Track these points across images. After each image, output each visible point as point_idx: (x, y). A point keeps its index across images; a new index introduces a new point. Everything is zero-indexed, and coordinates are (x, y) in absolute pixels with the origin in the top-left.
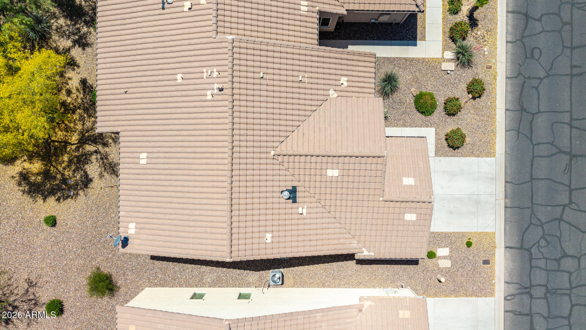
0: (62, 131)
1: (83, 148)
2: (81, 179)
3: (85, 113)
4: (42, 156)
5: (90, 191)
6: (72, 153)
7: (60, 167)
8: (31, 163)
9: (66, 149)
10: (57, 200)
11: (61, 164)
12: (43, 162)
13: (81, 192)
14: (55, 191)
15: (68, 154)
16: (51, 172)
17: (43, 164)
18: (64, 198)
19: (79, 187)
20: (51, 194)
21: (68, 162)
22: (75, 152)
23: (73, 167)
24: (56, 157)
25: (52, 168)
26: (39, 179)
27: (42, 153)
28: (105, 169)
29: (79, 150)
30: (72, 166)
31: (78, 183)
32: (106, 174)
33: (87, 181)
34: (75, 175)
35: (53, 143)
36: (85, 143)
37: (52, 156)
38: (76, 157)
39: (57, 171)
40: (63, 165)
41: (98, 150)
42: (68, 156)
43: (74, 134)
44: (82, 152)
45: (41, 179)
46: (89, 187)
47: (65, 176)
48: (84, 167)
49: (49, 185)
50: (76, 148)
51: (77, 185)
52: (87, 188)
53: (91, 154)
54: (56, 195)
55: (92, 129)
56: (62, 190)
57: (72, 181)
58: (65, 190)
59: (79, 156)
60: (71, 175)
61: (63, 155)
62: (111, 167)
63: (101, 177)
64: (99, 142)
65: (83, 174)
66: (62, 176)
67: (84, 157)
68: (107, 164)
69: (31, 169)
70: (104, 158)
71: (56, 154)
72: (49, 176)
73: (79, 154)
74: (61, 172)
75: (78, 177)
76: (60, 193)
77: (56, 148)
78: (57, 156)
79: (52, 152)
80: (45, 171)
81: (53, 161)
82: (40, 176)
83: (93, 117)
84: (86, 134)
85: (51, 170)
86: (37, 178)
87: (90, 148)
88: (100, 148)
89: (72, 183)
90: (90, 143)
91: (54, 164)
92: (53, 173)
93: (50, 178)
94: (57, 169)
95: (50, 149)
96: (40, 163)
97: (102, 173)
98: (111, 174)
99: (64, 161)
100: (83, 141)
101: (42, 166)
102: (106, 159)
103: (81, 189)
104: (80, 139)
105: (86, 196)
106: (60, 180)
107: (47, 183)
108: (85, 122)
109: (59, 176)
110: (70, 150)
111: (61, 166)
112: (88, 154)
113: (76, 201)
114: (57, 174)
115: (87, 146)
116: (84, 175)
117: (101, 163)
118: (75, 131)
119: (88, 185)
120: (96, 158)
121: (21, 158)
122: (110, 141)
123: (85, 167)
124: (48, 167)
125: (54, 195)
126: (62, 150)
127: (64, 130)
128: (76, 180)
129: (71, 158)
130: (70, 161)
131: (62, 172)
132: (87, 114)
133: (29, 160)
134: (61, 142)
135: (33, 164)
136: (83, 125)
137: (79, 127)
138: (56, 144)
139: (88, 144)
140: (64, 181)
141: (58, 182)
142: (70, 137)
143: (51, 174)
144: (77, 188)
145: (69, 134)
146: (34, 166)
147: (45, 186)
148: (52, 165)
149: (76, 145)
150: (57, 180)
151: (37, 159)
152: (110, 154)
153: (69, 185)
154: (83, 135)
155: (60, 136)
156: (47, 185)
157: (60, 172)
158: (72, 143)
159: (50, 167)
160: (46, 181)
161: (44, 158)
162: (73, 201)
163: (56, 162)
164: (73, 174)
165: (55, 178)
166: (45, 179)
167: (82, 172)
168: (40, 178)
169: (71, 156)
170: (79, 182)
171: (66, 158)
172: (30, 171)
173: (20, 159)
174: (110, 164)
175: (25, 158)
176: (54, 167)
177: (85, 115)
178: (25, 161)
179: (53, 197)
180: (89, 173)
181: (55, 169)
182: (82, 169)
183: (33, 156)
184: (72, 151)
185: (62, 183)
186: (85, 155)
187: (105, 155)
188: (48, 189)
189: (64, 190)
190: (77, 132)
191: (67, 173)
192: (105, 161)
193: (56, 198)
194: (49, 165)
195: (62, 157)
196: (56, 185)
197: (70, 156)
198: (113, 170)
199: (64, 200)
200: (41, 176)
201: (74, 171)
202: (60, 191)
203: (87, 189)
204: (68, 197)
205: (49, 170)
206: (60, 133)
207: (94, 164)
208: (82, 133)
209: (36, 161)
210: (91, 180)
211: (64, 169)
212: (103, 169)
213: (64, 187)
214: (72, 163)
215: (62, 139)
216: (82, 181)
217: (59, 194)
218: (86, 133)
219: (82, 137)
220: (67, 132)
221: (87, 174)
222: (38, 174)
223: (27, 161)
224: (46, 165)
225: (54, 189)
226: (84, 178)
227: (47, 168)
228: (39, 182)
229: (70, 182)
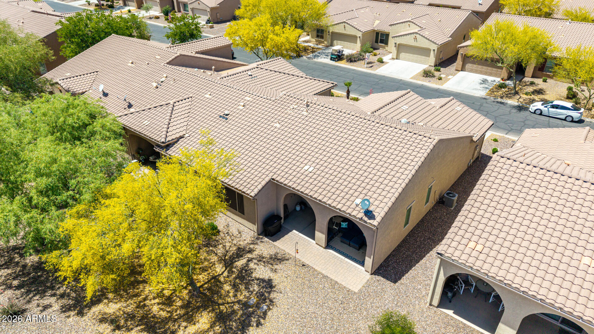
0: (201, 274)
1: (235, 267)
2: (260, 287)
3: (209, 247)
4: (202, 306)
5: (280, 287)
6: (229, 280)
7: (229, 299)
8: (194, 324)
9: (220, 282)
10: (257, 326)
11: (227, 296)
12: (208, 310)
13: (272, 296)
14: (247, 322)
15: (225, 283)
16: (225, 311)
17: (209, 312)
18: (262, 318)
19: (266, 295)
20: (245, 328)
21: (233, 288)
22: (231, 276)
23: (242, 287)
24: (217, 294)
25: (222, 307)
26: (218, 330)
27: (199, 303)
28: (272, 264)
29: (233, 272)
30: (239, 288)
31: (262, 292)
32: (276, 267)
33: (269, 285)
34: (251, 289)
35: (203, 288)
36: (232, 263)
37: (213, 297)
38: (236, 278)
39: (230, 305)
40: (231, 294)
41: (249, 258)
42: (227, 284)
43: (215, 267)
44: (238, 270)
45: (220, 327)
46: (276, 285)
47: (242, 301)
48: (251, 277)
49: (234, 323)
50: (229, 273)
51: (263, 295)
52: (274, 287)
53: (247, 265)
54: (252, 323)
55: (227, 252)
56: (253, 314)
57: (253, 299)
58: (256, 311)
59: (238, 275)
60: (247, 294)
61: (221, 288)
62: (274, 259)
63: (276, 272)
64: (244, 254)
65: (258, 282)
66: (239, 303)
67: (244, 271)
68: (269, 260)
69: (200, 328)
70: (261, 259)
71: (214, 292)
72: (226, 316)
73: (237, 274)
74: (235, 302)
75: (256, 288)
76: (254, 318)
77: (209, 289)
78: (217, 292)
79: (209, 294)
80: (217, 317)
81: (218, 300)
82: (217, 326)
83: (218, 245)
84: (227, 258)
85: (223, 310)
86: (214, 330)
87: (240, 263)
88: (250, 256)
89: (255, 300)
90: (237, 259)
91: (220, 301)
92: (227, 310)
93: (229, 317)
94: (228, 303)
95: (205, 294)
96: (205, 314)
97: (272, 269)
98: (280, 263)
99: (228, 292)
100: (229, 263)
101: (210, 314)
102: (263, 258)
103: (269, 293)
104: (225, 264)
105: (281, 293)
106: (242, 309)
107: (230, 324)
108: (216, 252)
109: (236, 307)
110: (224, 279)
111: (230, 297)
112: (245, 267)
113: (277, 306)
114: (232, 307)
115: (236, 263)
116: (260, 282)
117: (263, 264)
118: (214, 264)
119: (272, 285)
120: (255, 264)
121: (180, 329)
122: (252, 246)
123: (253, 276)
124: (217, 309)
125: (249, 325)
126: (217, 285)
127: (203, 272)
128: (257, 293)
129: (232, 284)
130: (235, 286)
131: (236, 300)
132: (212, 246)
133: (190, 323)
134: (209, 281)
135: (198, 322)
136: (216, 254)
137: (214, 258)
138: (206, 286)
139: (235, 261)
140: (245, 305)
141: (240, 312)
142: (214, 272)
143: (226, 312)
144: (265, 296)
145: (210, 271)
146: (201, 324)
147: (231, 329)
148: (219, 305)
149: (226, 271)
150: (238, 311)
151: (199, 314)
152: (262, 253)
153: (254, 305)
154: (225, 260)
155: (203, 278)
156: (232, 325)
157: (233, 302)
158: (221, 273)
159: (219, 308)
160: (228, 324)
161: (205, 306)
162: (275, 309)
163: (220, 298)
164: (248, 292)
165: (234, 312)
166: (225, 323)
167: (255, 281)
168: (218, 328)
169: (231, 282)
170: (261, 290)
171: (227, 287)
172: (201, 331)
173: (178, 330)
174: (271, 258)
175: (184, 324)
176: (223, 304)
177: (211, 248)
178: (186, 327)
179: (251, 328)
180: (261, 277)
181: (225, 305)
182: (253, 280)
183: (192, 315)
184: (227, 279)
185: (245, 309)
186: (243, 269)
187: (258, 257)
188: (237, 327)
189: (254, 312)
190: (216, 263)
191: (241, 298)
192: (264, 260)
193: (255, 325)
194: (217, 307)
195: (223, 289)
196: (241, 316)
197: (229, 283)
198: (278, 259)
199: (264, 319)
200: (217, 324)
201: (247, 288)
202: (252, 317)
203: (276, 288)
204: (265, 313)
205: (221, 312)
206: (200, 276)
207: (257, 268)
208: (222, 260)
209: (199, 315)
210: (270, 280)
211: (235, 296)
212: (270, 266)
213: (251, 309)
214: (238, 286)
215: (208, 279)
216: (263, 287)
217: (253, 320)
218: (225, 257)
219: (225, 262)
220: (207, 270)
221: (261, 279)
222: (212, 326)
223: (188, 325)
224: (213, 310)
225: (244, 321)
226: (263, 283)
227: (216, 313)
228: (221, 331)
229: (252, 302)
